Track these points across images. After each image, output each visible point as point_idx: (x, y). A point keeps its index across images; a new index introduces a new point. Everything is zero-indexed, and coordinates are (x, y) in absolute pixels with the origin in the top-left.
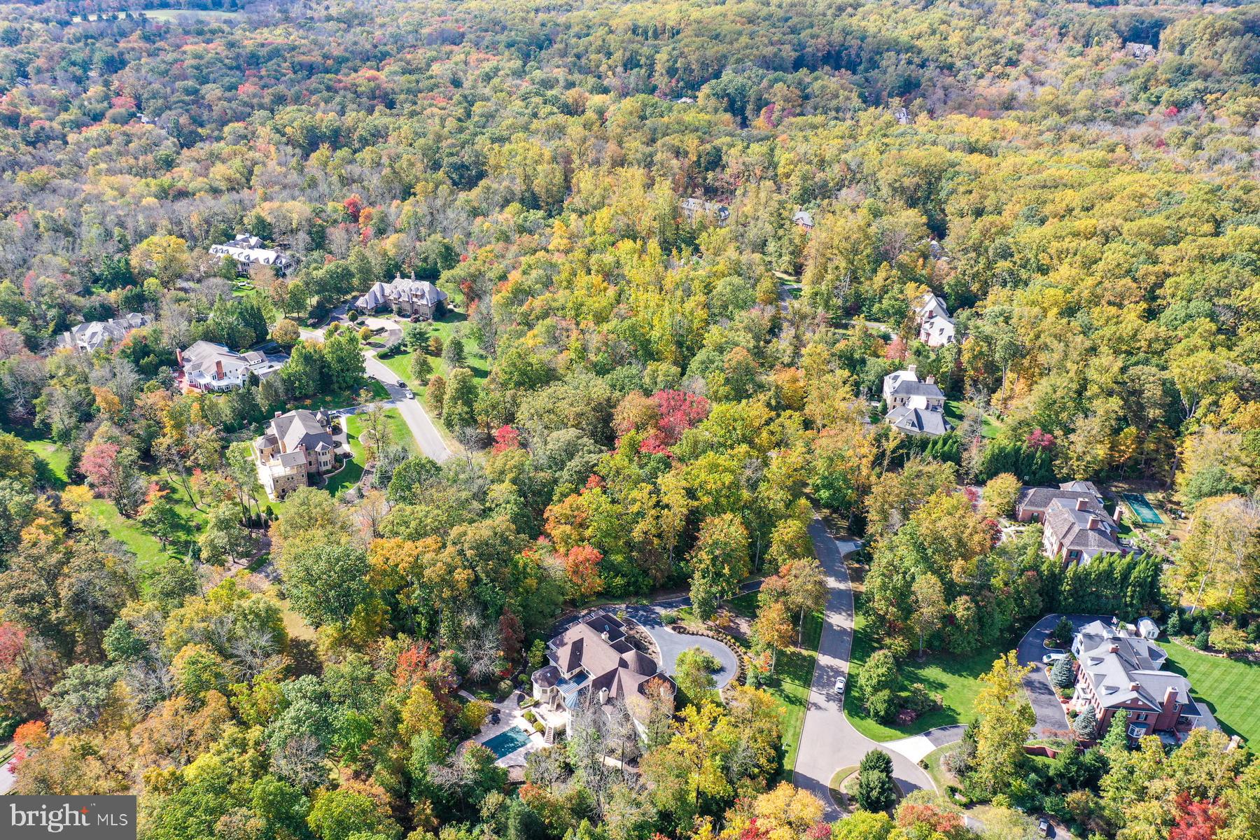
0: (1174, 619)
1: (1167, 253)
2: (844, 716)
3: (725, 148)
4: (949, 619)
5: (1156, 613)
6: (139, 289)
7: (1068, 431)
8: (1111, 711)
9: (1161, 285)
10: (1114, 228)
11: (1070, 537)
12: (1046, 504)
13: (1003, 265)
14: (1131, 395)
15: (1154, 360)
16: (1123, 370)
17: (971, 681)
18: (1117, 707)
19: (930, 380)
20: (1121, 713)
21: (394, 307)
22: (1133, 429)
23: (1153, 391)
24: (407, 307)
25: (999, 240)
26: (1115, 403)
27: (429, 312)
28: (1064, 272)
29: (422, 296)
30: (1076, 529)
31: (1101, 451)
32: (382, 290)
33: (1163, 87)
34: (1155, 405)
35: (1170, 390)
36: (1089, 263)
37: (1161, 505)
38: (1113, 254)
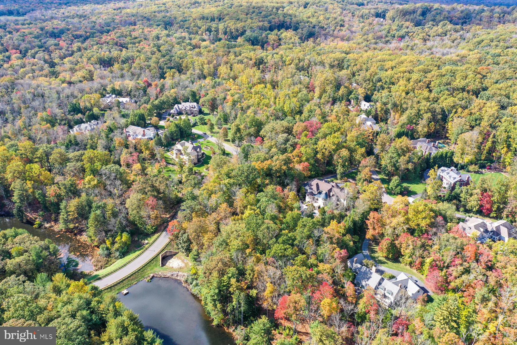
0: (459, 166)
1: (429, 75)
2: (388, 195)
3: (265, 57)
4: (408, 169)
5: (454, 165)
6: (91, 112)
7: (417, 124)
8: (455, 184)
9: (430, 84)
10: (411, 70)
11: (428, 149)
12: (416, 144)
13: (379, 84)
14: (433, 112)
15: (436, 103)
16: (430, 105)
17: (415, 185)
18: (456, 182)
19: (370, 117)
20: (458, 183)
21: (184, 112)
22: (433, 123)
23: (438, 110)
24: (189, 112)
25: (376, 77)
26: (429, 115)
27: (197, 112)
28: (402, 82)
29: (195, 107)
30: (429, 147)
31: (426, 130)
32: (178, 107)
33: (395, 32)
34: (439, 114)
35: (443, 110)
36: (409, 80)
37: (444, 143)
38: (415, 76)
